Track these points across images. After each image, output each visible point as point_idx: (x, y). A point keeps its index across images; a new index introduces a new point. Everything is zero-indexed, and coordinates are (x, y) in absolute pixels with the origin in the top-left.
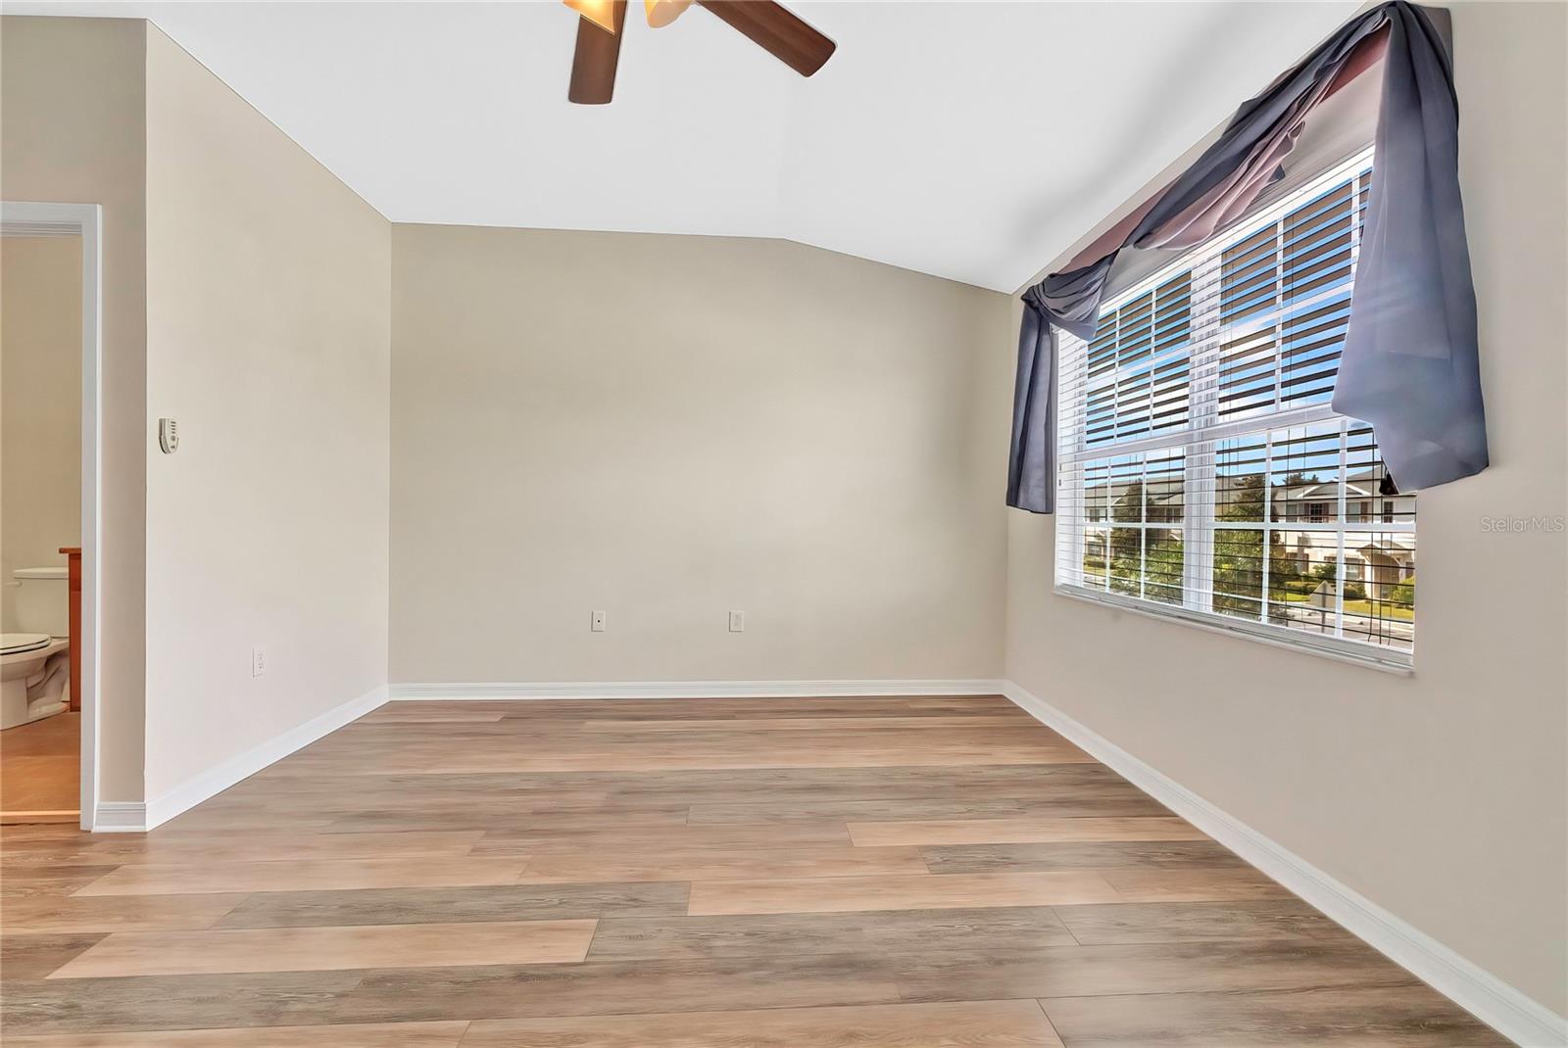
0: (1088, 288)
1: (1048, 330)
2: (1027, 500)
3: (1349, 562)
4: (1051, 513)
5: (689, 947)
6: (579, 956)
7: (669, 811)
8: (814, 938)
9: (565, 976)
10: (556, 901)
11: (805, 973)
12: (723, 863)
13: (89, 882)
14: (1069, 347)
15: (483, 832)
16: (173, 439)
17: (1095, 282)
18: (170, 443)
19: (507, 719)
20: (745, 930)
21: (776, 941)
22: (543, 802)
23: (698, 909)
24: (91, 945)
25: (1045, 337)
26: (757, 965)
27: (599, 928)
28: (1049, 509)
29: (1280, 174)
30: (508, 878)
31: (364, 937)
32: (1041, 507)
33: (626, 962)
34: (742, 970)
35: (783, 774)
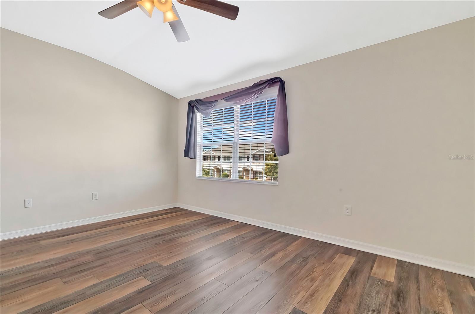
0: (211, 106)
1: (193, 112)
2: (191, 156)
3: (212, 169)
4: (195, 159)
14: (199, 116)
17: (213, 105)
25: (194, 114)
28: (195, 158)
29: (257, 97)
32: (193, 158)
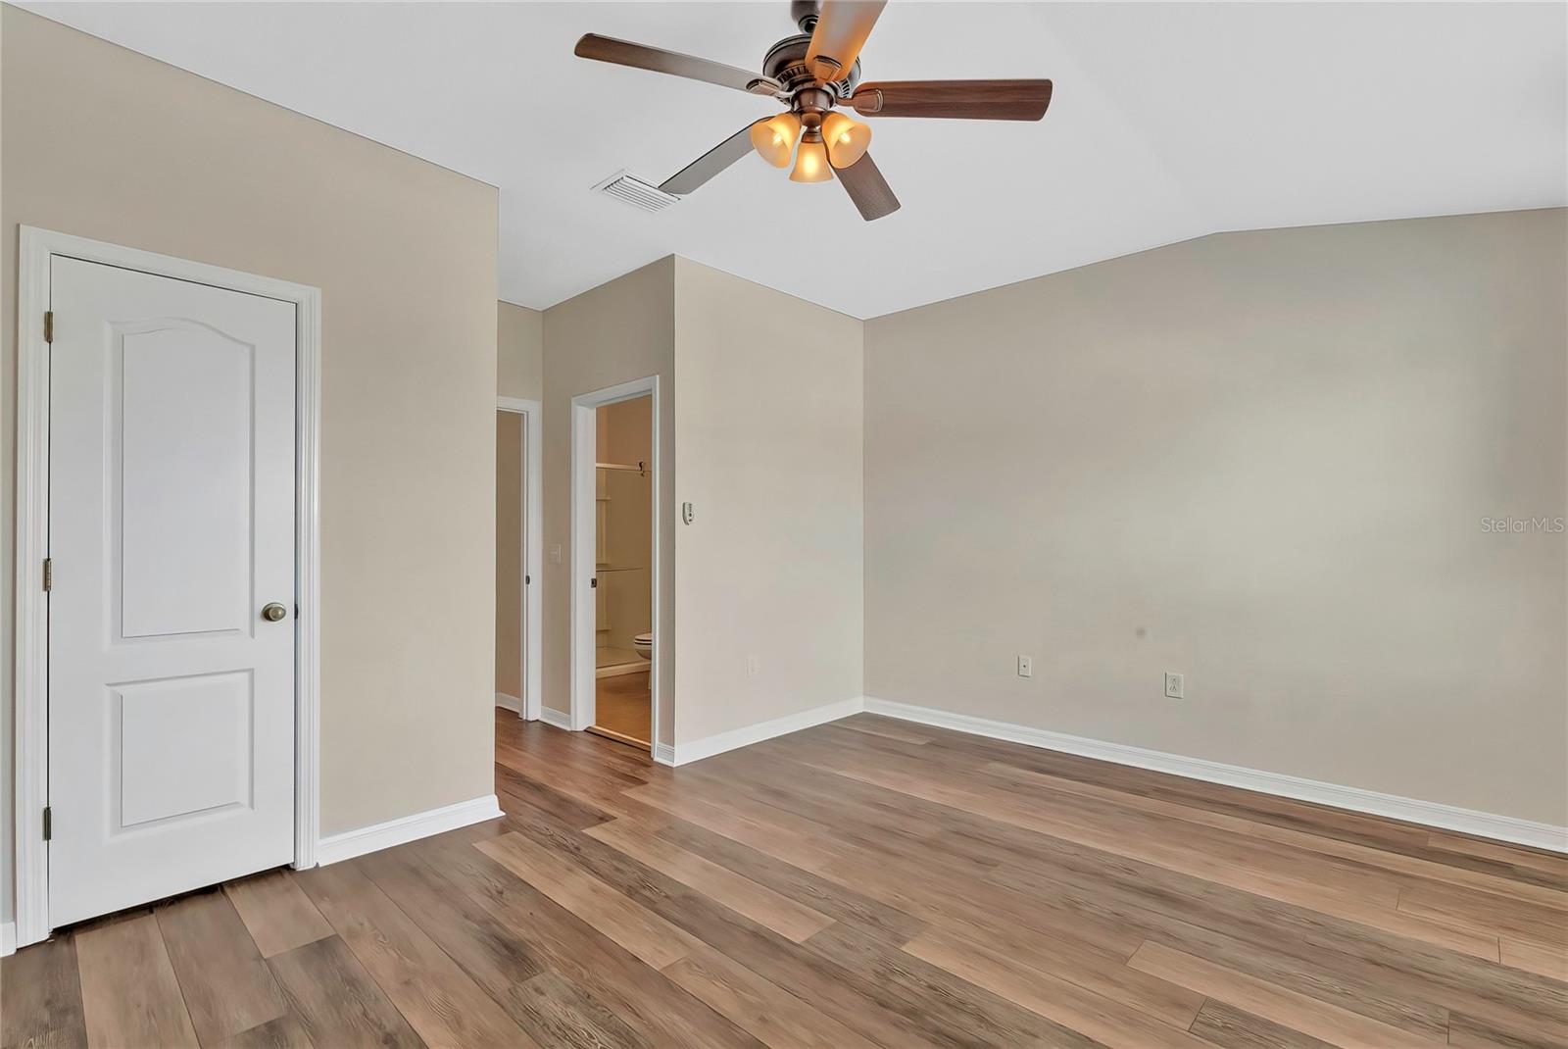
5: (875, 971)
6: (798, 939)
7: (979, 862)
8: (982, 1019)
9: (778, 947)
10: (824, 895)
11: (940, 1040)
12: (977, 923)
13: (630, 787)
15: (828, 828)
16: (690, 515)
18: (688, 518)
19: (932, 744)
20: (931, 982)
21: (948, 1005)
22: (890, 820)
23: (911, 949)
24: (607, 821)
26: (911, 1012)
27: (832, 928)
30: (809, 866)
31: (707, 869)
33: (820, 956)
34: (894, 1009)
35: (1130, 867)
